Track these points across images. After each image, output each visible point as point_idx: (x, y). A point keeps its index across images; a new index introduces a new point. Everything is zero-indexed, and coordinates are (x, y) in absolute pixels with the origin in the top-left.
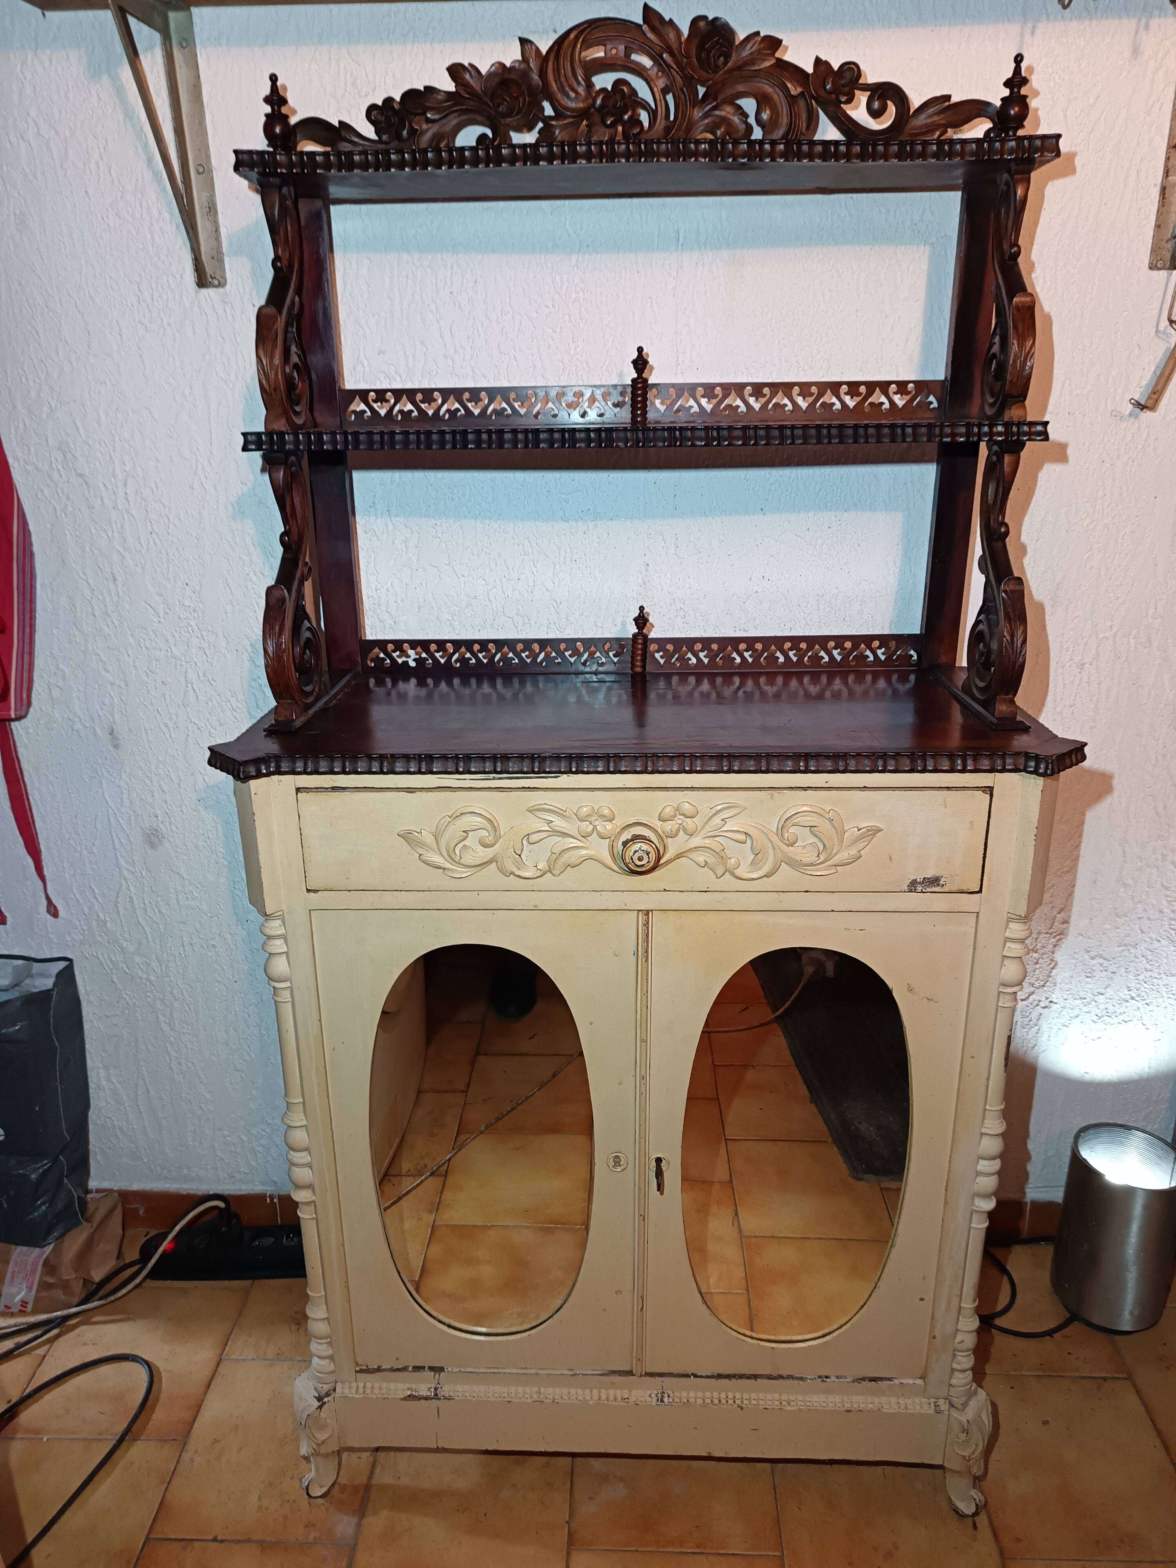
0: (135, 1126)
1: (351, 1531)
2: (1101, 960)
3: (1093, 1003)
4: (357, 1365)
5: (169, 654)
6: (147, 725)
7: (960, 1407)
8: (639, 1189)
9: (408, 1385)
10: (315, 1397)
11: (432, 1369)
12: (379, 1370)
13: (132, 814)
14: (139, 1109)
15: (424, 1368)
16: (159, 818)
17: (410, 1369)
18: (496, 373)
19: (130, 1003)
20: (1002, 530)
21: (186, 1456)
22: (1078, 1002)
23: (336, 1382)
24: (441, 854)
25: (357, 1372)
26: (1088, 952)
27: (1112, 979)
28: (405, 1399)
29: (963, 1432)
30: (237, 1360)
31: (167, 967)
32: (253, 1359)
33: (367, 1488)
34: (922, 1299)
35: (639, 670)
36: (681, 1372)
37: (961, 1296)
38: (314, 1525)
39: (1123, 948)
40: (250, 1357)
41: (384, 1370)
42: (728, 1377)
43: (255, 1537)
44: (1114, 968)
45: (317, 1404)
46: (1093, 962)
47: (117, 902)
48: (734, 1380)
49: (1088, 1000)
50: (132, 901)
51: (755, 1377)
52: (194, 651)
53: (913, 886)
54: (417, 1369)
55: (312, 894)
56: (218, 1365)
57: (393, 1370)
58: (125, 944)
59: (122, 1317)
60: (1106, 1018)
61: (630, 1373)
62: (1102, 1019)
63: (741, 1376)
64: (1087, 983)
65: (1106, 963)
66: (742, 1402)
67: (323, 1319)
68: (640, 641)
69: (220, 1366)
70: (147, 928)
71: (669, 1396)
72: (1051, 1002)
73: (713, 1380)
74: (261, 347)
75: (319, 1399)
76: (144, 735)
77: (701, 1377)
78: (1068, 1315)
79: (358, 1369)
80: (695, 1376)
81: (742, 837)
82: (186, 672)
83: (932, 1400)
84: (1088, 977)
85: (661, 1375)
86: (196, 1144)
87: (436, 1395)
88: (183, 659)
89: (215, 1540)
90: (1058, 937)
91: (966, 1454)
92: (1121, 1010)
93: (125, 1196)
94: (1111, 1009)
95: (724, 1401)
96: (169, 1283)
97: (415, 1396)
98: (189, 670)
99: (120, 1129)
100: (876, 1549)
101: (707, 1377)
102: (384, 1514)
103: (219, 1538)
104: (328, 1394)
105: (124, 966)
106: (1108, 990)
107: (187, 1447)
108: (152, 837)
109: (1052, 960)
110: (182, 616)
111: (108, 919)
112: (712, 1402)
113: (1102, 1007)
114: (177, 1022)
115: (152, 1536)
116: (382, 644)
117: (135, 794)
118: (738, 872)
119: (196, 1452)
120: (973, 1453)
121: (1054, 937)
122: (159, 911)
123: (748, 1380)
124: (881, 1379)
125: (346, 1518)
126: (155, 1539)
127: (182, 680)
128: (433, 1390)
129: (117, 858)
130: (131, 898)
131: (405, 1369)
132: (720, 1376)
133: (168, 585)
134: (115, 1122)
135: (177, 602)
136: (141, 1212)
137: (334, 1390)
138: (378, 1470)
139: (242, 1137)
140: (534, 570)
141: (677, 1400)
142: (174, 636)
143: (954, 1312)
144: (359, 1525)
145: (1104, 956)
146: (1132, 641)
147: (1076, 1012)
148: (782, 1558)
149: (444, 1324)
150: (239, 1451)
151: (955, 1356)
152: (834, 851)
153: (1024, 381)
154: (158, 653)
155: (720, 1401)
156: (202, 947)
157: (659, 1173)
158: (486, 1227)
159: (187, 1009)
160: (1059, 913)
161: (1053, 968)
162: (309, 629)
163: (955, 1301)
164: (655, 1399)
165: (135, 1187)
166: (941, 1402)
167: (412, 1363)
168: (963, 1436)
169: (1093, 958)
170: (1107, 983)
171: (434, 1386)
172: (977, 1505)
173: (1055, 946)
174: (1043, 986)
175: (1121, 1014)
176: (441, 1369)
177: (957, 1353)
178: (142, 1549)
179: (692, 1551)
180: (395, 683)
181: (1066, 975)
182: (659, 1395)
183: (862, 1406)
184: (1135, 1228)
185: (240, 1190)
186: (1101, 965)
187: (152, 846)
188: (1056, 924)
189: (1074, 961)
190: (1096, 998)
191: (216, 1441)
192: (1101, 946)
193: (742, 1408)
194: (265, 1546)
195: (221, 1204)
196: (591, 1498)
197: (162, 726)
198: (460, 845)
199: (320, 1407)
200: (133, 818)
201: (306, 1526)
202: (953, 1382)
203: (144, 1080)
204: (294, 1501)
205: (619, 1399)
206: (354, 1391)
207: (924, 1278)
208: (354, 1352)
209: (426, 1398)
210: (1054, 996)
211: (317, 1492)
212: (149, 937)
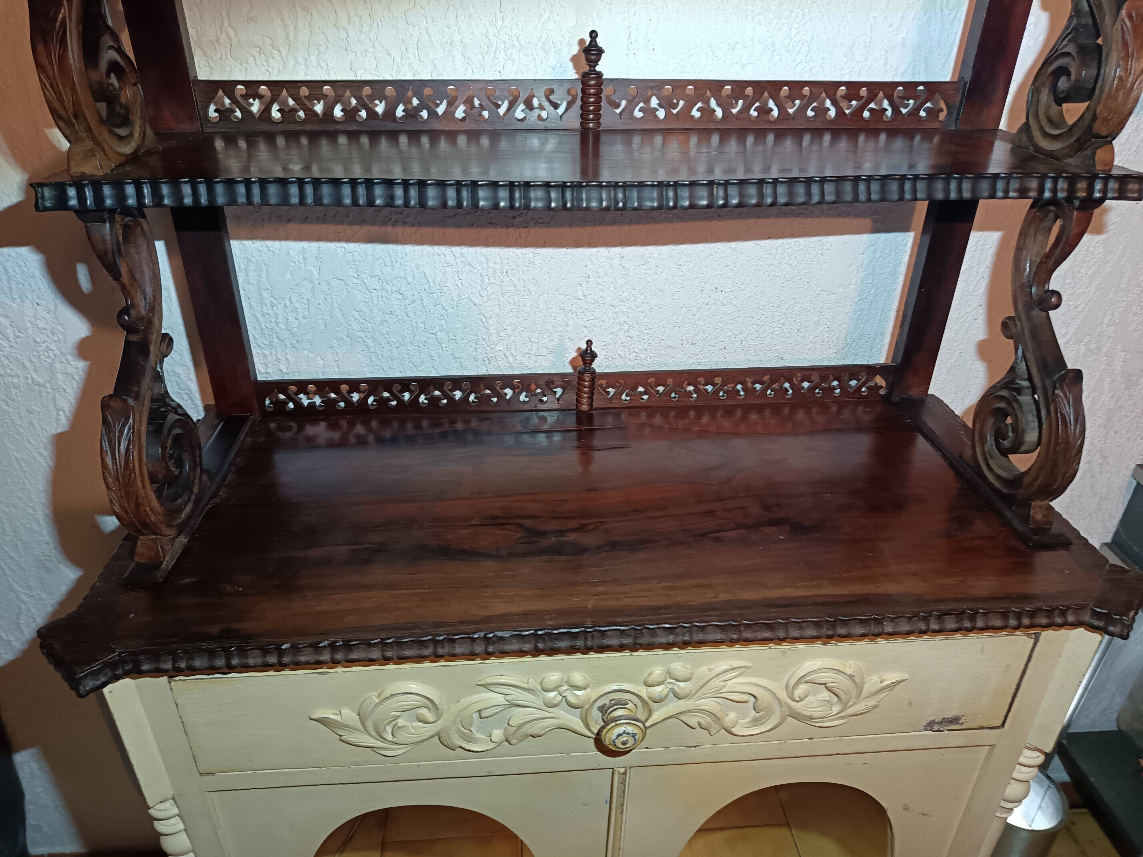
5: (30, 381)
6: (18, 455)
13: (19, 542)
18: (404, 50)
20: (1053, 300)
24: (369, 734)
35: (585, 408)
47: (19, 623)
52: (60, 377)
53: (930, 726)
55: (207, 778)
68: (587, 378)
76: (16, 465)
81: (745, 697)
82: (54, 399)
88: (48, 385)
98: (58, 396)
110: (38, 340)
111: (11, 638)
116: (282, 386)
117: (18, 524)
118: (735, 730)
127: (51, 407)
129: (10, 585)
133: (14, 305)
135: (29, 325)
140: (459, 283)
142: (32, 362)
152: (850, 704)
154: (16, 380)
197: (36, 455)
198: (392, 725)
200: (20, 546)
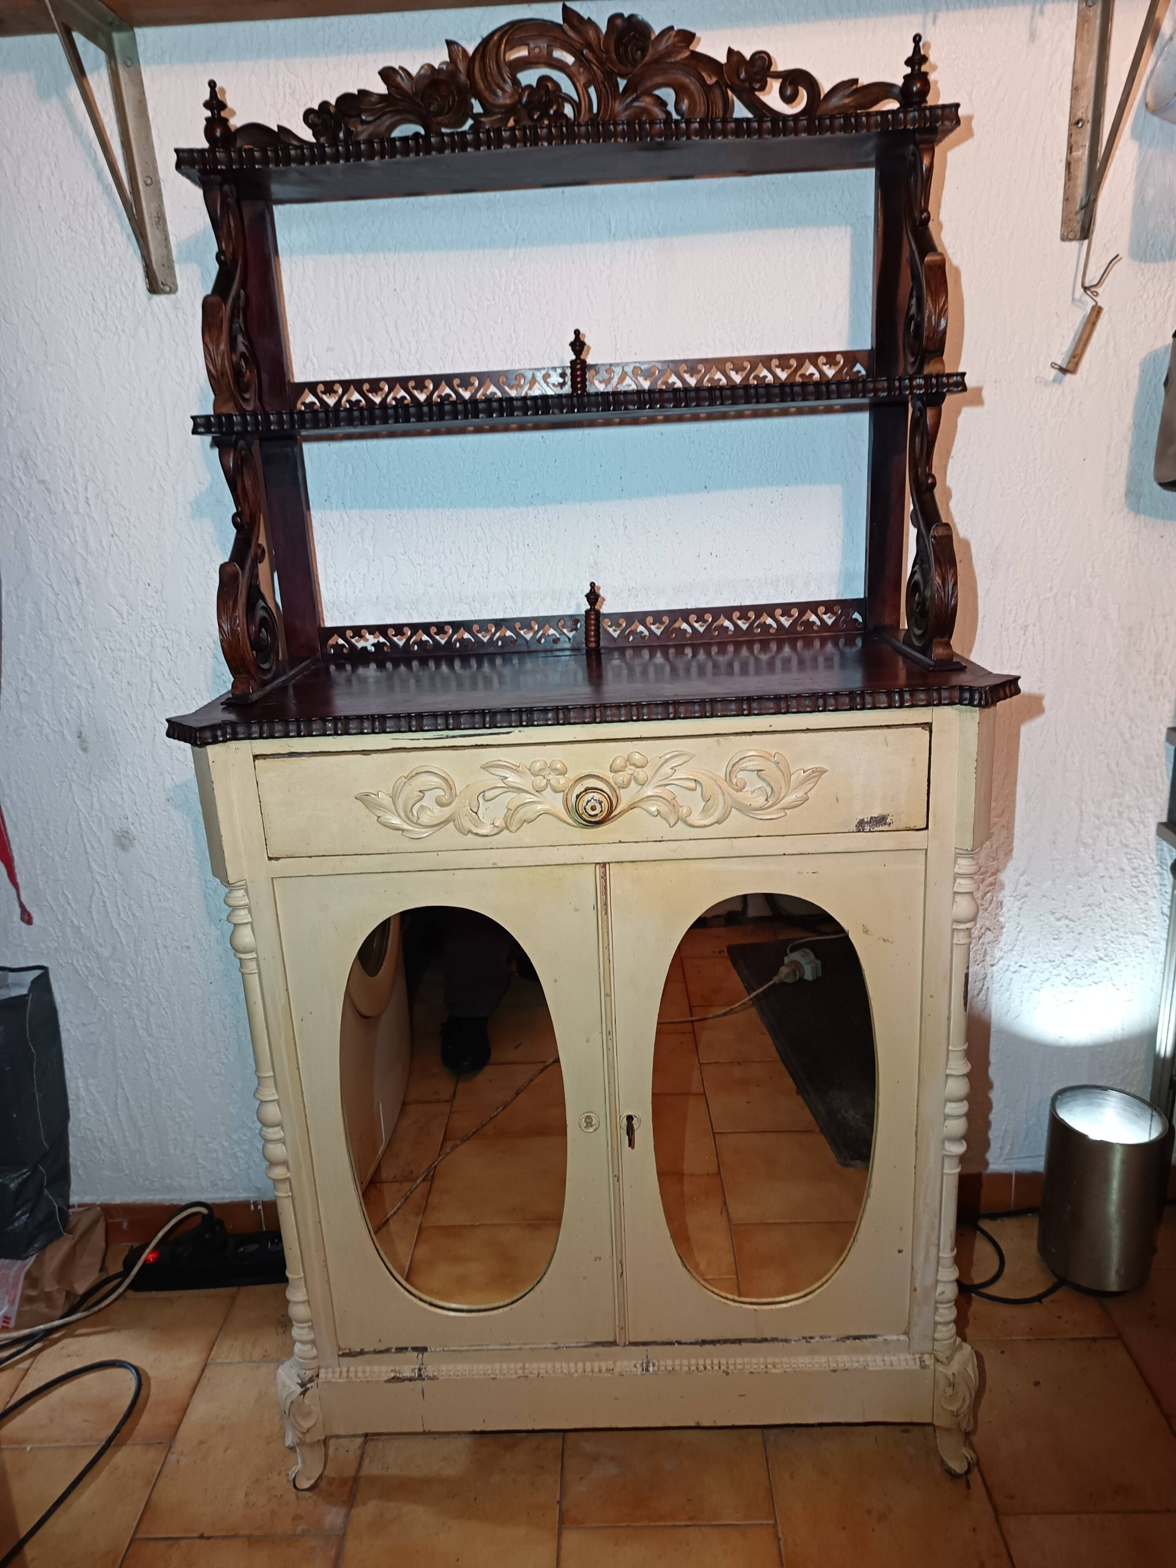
0: (115, 1137)
1: (339, 1521)
2: (1067, 922)
3: (1062, 965)
4: (340, 1349)
5: (134, 654)
6: (114, 727)
7: (945, 1361)
8: (612, 1149)
9: (391, 1368)
10: (298, 1383)
11: (415, 1349)
12: (362, 1353)
13: (103, 817)
14: (119, 1119)
15: (407, 1349)
16: (130, 820)
17: (393, 1350)
18: (442, 365)
19: (107, 1009)
20: (930, 481)
21: (172, 1458)
22: (1048, 965)
23: (319, 1368)
24: (399, 816)
25: (339, 1356)
26: (1054, 913)
27: (1079, 940)
28: (389, 1381)
29: (950, 1386)
30: (222, 1364)
31: (142, 971)
32: (239, 1362)
33: (356, 1480)
34: (900, 1251)
35: (593, 645)
36: (666, 1339)
37: (938, 1245)
38: (301, 1518)
39: (1086, 909)
40: (236, 1360)
41: (367, 1353)
42: (713, 1342)
43: (242, 1532)
44: (1080, 929)
45: (299, 1390)
46: (1059, 923)
47: (90, 907)
48: (718, 1346)
49: (1057, 962)
50: (105, 906)
51: (739, 1341)
52: (158, 650)
53: (861, 826)
54: (400, 1350)
55: (273, 862)
56: (203, 1370)
57: (376, 1352)
58: (99, 949)
59: (106, 1328)
60: (1075, 980)
61: (614, 1343)
62: (1072, 982)
63: (726, 1341)
64: (1054, 945)
65: (1072, 924)
66: (728, 1368)
67: (304, 1302)
68: (593, 617)
69: (206, 1371)
70: (121, 933)
71: (654, 1365)
72: (1021, 966)
73: (698, 1347)
74: (207, 334)
75: (302, 1385)
76: (112, 737)
77: (686, 1344)
78: (1056, 1280)
79: (340, 1353)
80: (679, 1343)
81: (692, 784)
82: (151, 671)
83: (917, 1356)
84: (1055, 939)
85: (645, 1344)
86: (178, 1152)
87: (420, 1375)
88: (148, 659)
89: (202, 1537)
90: (1022, 900)
91: (954, 1408)
92: (1091, 971)
93: (108, 1210)
94: (1081, 971)
95: (709, 1367)
96: (153, 1294)
97: (399, 1378)
98: (154, 669)
99: (101, 1140)
100: (869, 1512)
101: (691, 1344)
102: (373, 1504)
103: (206, 1535)
104: (311, 1380)
105: (100, 972)
106: (1076, 951)
107: (173, 1450)
108: (123, 839)
109: (1018, 923)
110: (145, 616)
111: (82, 925)
112: (697, 1369)
113: (1071, 969)
114: (154, 1027)
115: (138, 1536)
116: (340, 631)
117: (104, 797)
118: (690, 820)
119: (182, 1453)
120: (961, 1407)
121: (1019, 900)
122: (133, 915)
123: (733, 1345)
124: (866, 1337)
125: (334, 1510)
126: (141, 1539)
127: (147, 680)
128: (416, 1371)
129: (89, 863)
130: (104, 902)
131: (388, 1351)
132: (704, 1342)
133: (131, 586)
134: (96, 1134)
135: (140, 603)
136: (125, 1225)
137: (318, 1376)
138: (366, 1462)
139: (224, 1142)
140: (488, 556)
141: (662, 1368)
142: (137, 636)
143: (933, 1262)
144: (347, 1516)
145: (1070, 917)
146: (1073, 601)
147: (1046, 975)
148: (775, 1525)
149: (425, 1302)
150: (225, 1451)
151: (936, 1309)
152: (782, 794)
153: (940, 336)
154: (122, 654)
155: (705, 1368)
156: (176, 949)
157: (630, 1131)
158: (474, 1227)
159: (164, 1013)
160: (1021, 875)
161: (1020, 932)
162: (263, 608)
163: (933, 1250)
164: (640, 1369)
165: (118, 1200)
166: (926, 1357)
167: (394, 1346)
168: (949, 1391)
169: (1059, 920)
170: (1075, 944)
171: (417, 1367)
172: (969, 1463)
173: (1020, 909)
174: (1012, 950)
175: (1090, 975)
176: (424, 1349)
177: (938, 1305)
178: (128, 1549)
179: (683, 1523)
180: (354, 668)
181: (1034, 938)
182: (644, 1365)
183: (848, 1365)
184: (1115, 1184)
185: (223, 1198)
186: (1067, 926)
187: (124, 848)
188: (1019, 887)
189: (1041, 924)
190: (1065, 960)
191: (202, 1442)
192: (1065, 907)
193: (727, 1374)
194: (252, 1541)
195: (204, 1211)
196: (582, 1478)
197: (129, 726)
198: (417, 806)
199: (304, 1393)
200: (103, 821)
201: (294, 1519)
202: (937, 1336)
203: (123, 1088)
204: (282, 1496)
205: (604, 1369)
206: (337, 1375)
207: (901, 1229)
208: (336, 1335)
209: (410, 1379)
210: (1023, 960)
211: (306, 1485)
212: (124, 941)
